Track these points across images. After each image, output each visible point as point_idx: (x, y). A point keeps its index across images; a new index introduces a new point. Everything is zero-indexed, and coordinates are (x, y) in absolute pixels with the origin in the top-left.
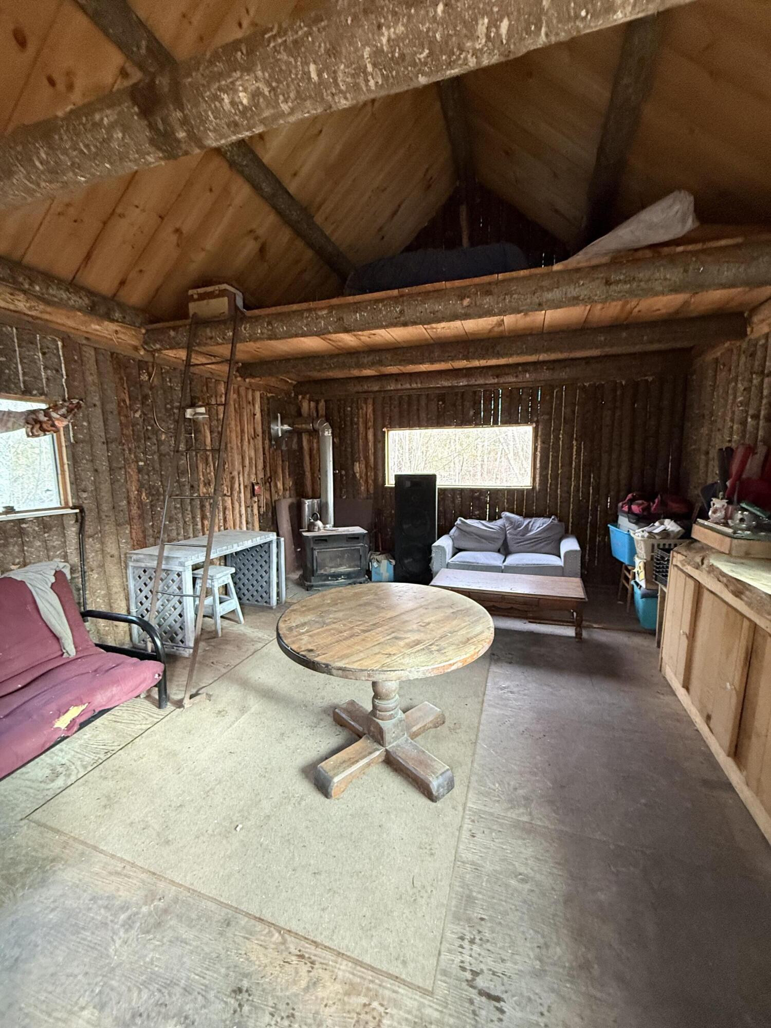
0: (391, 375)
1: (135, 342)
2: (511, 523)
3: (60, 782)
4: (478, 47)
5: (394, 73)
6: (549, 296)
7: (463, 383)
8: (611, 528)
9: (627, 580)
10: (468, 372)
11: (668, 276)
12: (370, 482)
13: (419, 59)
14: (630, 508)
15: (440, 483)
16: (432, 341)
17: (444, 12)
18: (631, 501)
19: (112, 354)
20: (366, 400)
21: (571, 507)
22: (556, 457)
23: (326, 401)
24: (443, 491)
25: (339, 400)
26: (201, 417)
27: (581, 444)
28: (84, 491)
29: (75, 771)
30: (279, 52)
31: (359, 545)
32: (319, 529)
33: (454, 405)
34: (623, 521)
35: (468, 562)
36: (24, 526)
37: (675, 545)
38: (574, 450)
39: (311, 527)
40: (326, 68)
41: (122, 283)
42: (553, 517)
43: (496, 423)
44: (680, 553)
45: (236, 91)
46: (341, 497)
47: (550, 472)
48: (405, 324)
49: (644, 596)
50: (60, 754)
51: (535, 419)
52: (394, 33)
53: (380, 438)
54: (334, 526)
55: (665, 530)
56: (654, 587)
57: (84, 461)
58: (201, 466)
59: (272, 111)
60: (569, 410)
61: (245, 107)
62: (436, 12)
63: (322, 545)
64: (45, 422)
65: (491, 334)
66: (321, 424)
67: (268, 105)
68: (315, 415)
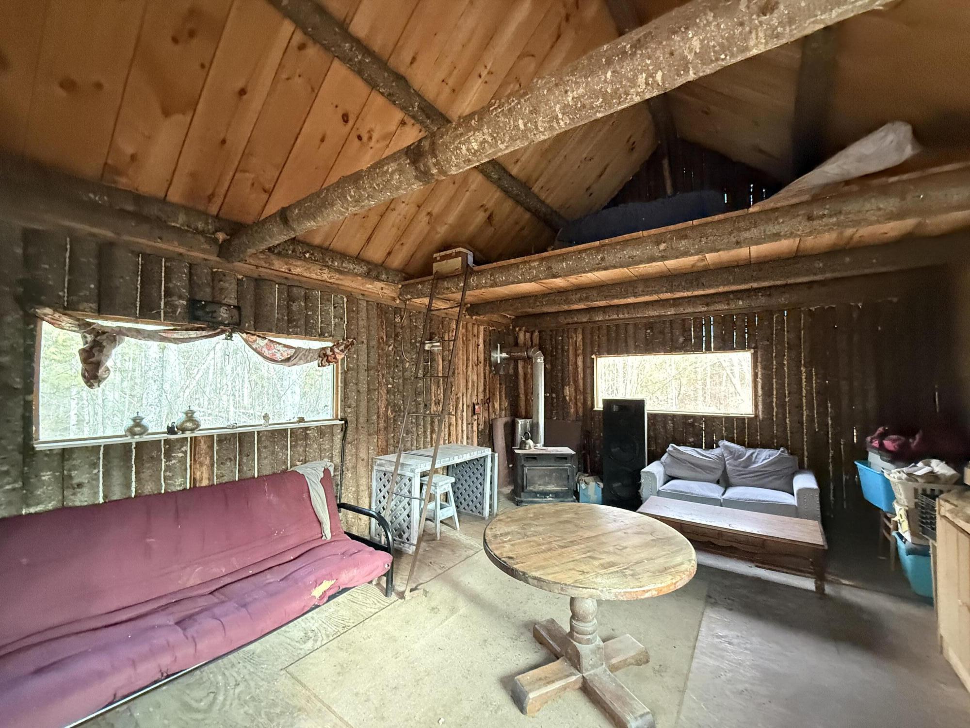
0: (599, 308)
1: (394, 295)
2: (731, 453)
3: (309, 645)
4: (639, 90)
5: (578, 116)
6: (747, 235)
7: (671, 312)
8: (859, 465)
9: (888, 530)
10: (676, 302)
11: (881, 206)
12: (579, 404)
13: (596, 105)
14: (881, 445)
15: (650, 408)
16: (635, 278)
17: (612, 76)
18: (882, 436)
19: (378, 304)
20: (576, 330)
21: (805, 439)
22: (781, 386)
23: (540, 332)
24: (653, 417)
25: (551, 331)
26: (436, 349)
27: (811, 370)
28: (349, 407)
29: (320, 639)
30: (498, 117)
31: (567, 465)
32: (530, 448)
33: (662, 332)
34: (874, 457)
35: (681, 492)
36: (308, 432)
37: (941, 492)
38: (803, 377)
39: (523, 445)
40: (530, 121)
41: (389, 254)
42: (782, 449)
43: (708, 349)
44: (948, 502)
45: (470, 143)
46: (551, 418)
47: (775, 400)
48: (606, 269)
49: (910, 552)
50: (313, 621)
51: (753, 345)
52: (577, 94)
53: (589, 364)
54: (545, 445)
55: (932, 472)
56: (922, 542)
57: (352, 384)
58: (433, 388)
59: (493, 150)
60: (792, 336)
61: (476, 151)
62: (606, 77)
63: (534, 462)
64: (330, 356)
65: (695, 269)
66: (534, 353)
67: (491, 146)
68: (530, 344)
